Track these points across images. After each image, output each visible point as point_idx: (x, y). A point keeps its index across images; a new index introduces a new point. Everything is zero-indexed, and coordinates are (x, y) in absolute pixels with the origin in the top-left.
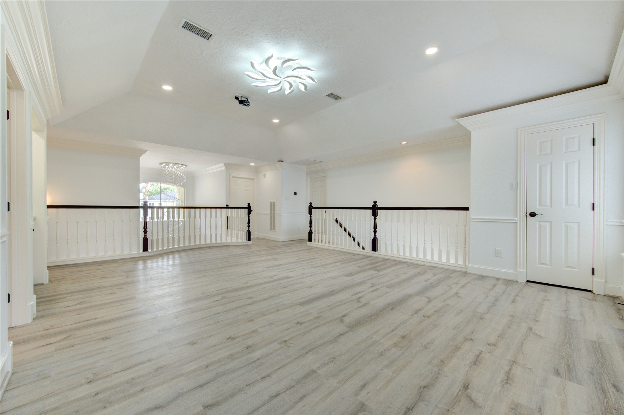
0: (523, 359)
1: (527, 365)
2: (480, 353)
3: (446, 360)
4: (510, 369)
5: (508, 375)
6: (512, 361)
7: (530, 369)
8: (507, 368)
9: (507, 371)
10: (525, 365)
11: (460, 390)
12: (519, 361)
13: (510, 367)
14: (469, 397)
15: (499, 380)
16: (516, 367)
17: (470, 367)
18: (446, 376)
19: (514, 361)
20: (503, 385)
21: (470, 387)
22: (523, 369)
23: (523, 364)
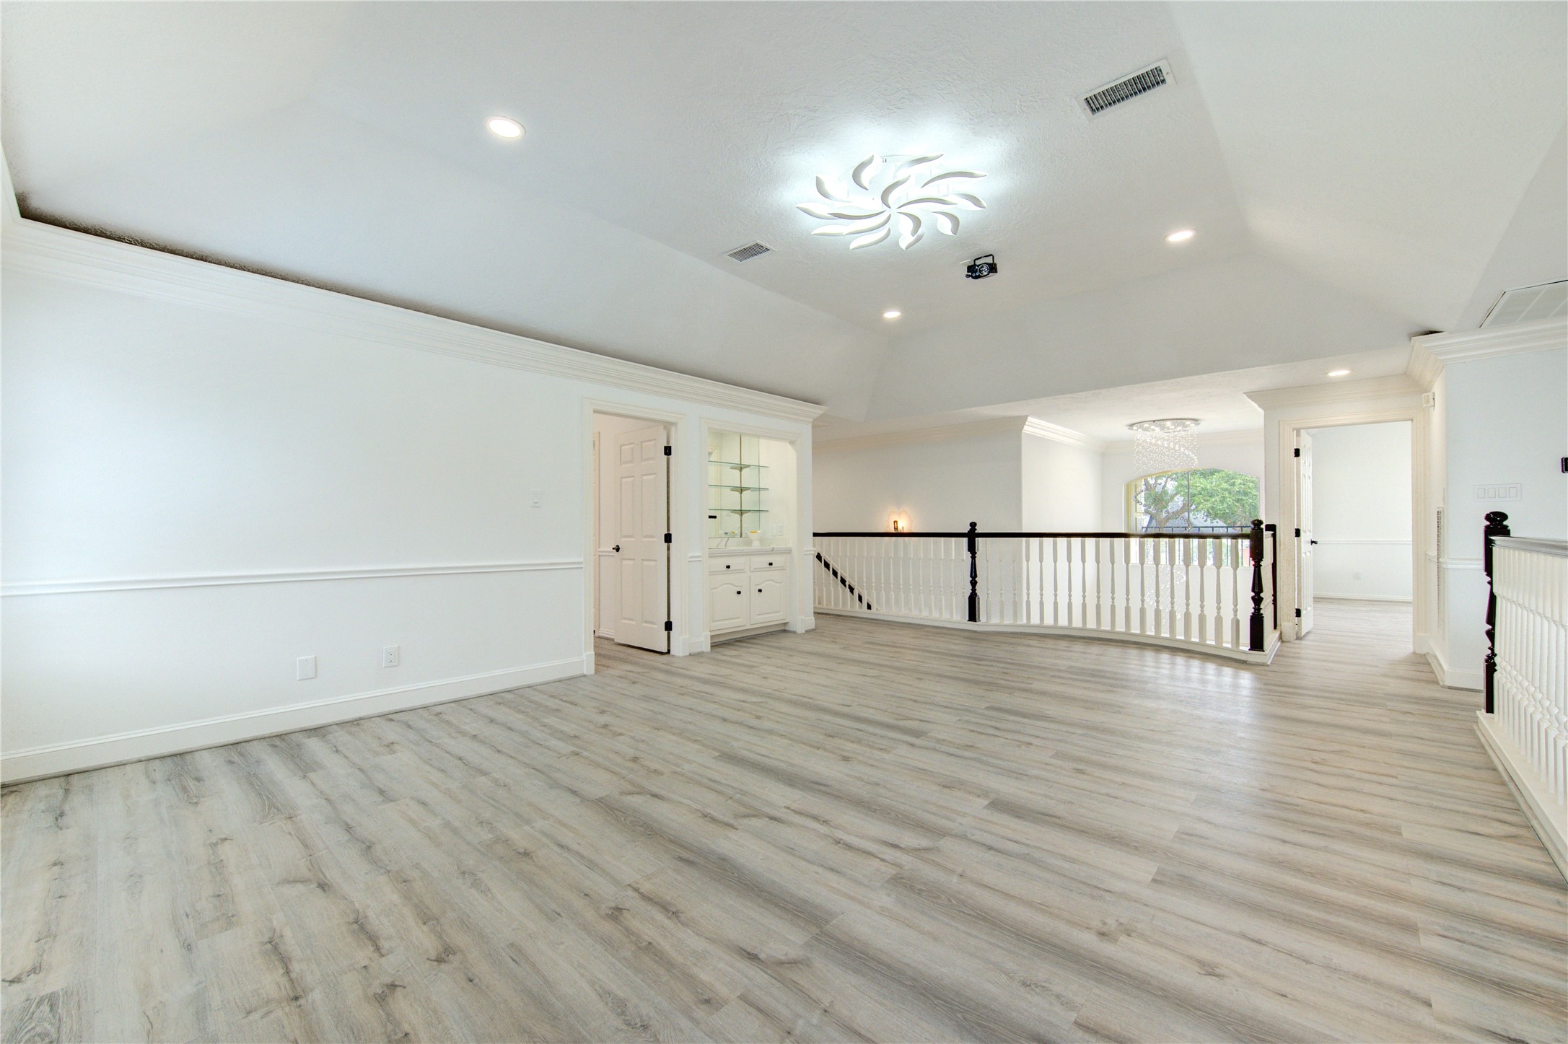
0: (283, 1027)
1: (262, 1018)
2: (378, 949)
3: (406, 888)
4: (288, 972)
5: (280, 956)
6: (302, 993)
7: (249, 1013)
8: (296, 967)
9: (290, 962)
10: (267, 1014)
11: (325, 877)
12: (287, 1009)
13: (293, 975)
14: (304, 881)
15: (288, 933)
16: (283, 988)
17: (358, 911)
18: (367, 874)
19: (296, 998)
20: (274, 933)
21: (319, 891)
22: (265, 996)
23: (272, 1012)
